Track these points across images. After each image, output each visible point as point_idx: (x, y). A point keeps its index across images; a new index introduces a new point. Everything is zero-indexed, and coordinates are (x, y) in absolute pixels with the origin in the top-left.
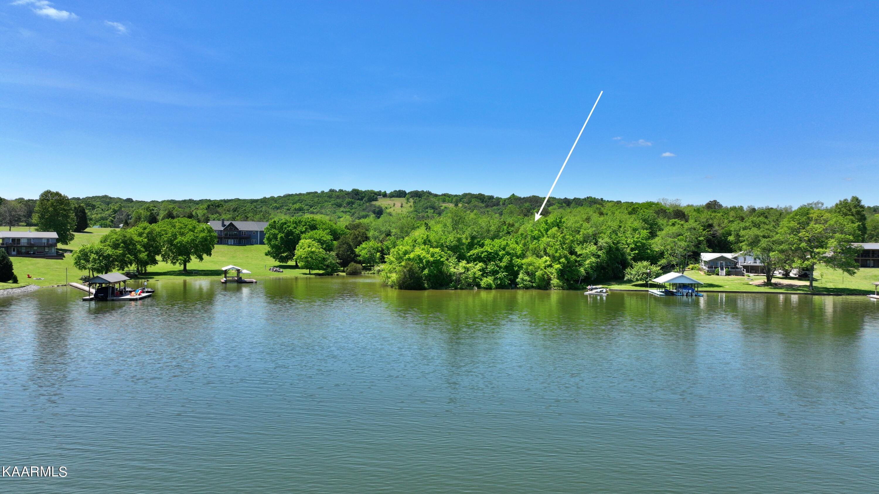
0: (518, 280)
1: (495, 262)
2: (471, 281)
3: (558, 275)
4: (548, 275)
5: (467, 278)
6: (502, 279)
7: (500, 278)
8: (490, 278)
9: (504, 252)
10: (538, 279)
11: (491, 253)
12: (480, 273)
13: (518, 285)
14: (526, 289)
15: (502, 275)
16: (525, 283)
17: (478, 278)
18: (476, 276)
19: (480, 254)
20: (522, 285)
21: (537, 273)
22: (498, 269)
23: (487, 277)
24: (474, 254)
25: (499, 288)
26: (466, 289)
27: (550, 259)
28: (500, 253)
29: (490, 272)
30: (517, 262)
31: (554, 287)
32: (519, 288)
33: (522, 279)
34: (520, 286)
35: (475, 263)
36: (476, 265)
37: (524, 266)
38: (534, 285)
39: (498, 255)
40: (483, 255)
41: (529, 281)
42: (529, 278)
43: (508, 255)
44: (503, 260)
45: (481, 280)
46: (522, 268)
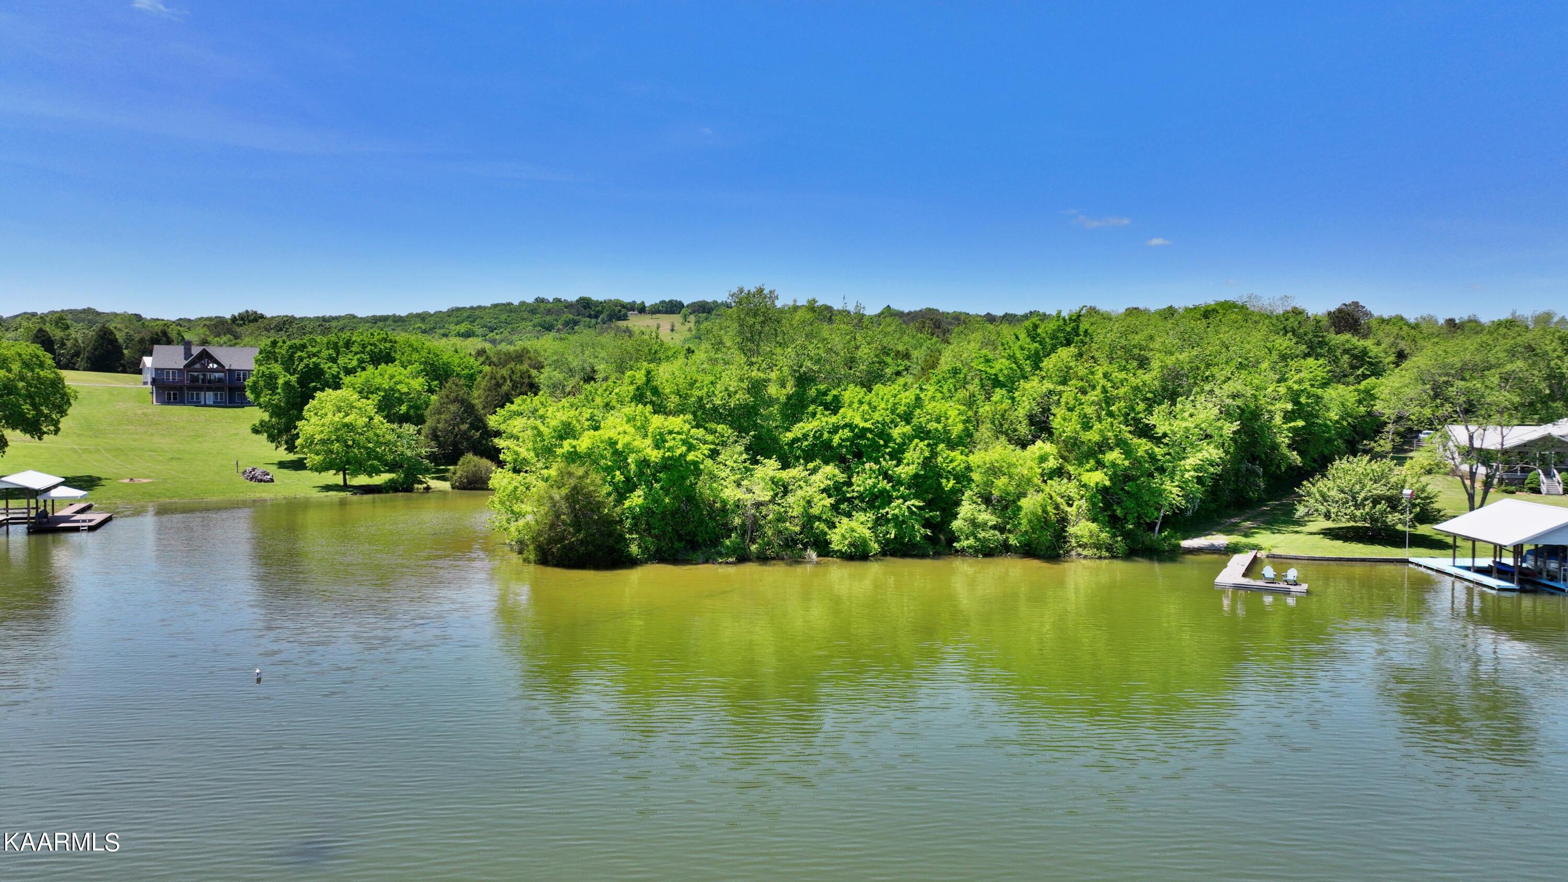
0: (956, 524)
1: (877, 462)
2: (797, 529)
3: (1094, 505)
4: (1057, 507)
5: (781, 519)
6: (903, 522)
7: (896, 517)
8: (860, 516)
9: (908, 429)
10: (1030, 521)
11: (865, 430)
12: (829, 501)
13: (957, 539)
14: (985, 555)
15: (904, 507)
16: (982, 535)
17: (819, 519)
18: (815, 511)
19: (826, 436)
20: (971, 541)
21: (1023, 502)
22: (888, 487)
23: (849, 515)
24: (805, 436)
25: (894, 554)
26: (778, 558)
27: (1055, 451)
28: (896, 433)
29: (861, 497)
30: (951, 461)
31: (1084, 546)
32: (962, 552)
33: (973, 522)
34: (965, 543)
35: (811, 466)
36: (814, 471)
37: (976, 476)
38: (1013, 541)
39: (888, 439)
40: (836, 440)
41: (994, 527)
42: (993, 518)
43: (922, 440)
44: (906, 455)
45: (832, 526)
46: (970, 480)
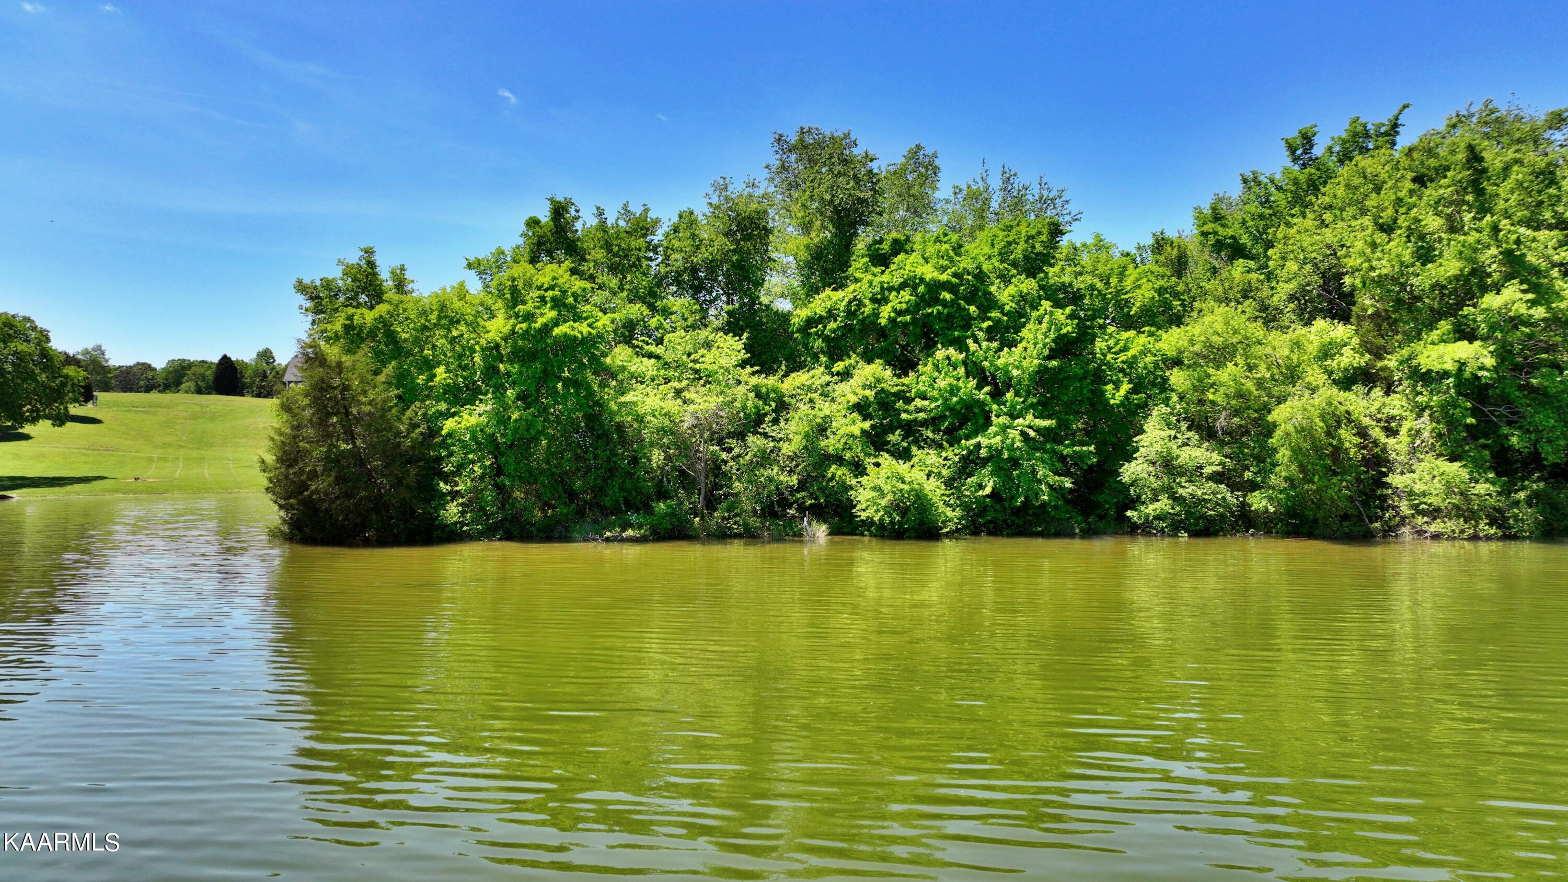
0: (1130, 471)
1: (961, 345)
2: (794, 480)
3: (1452, 424)
4: (1362, 433)
5: (765, 459)
6: (1015, 462)
7: (995, 455)
8: (932, 457)
9: (1028, 285)
10: (1296, 451)
11: (935, 287)
12: (861, 426)
13: (1134, 503)
14: (1195, 534)
15: (1014, 434)
16: (1187, 490)
17: (839, 460)
18: (831, 444)
19: (868, 309)
20: (1164, 504)
21: (1278, 414)
22: (982, 395)
23: (903, 455)
24: (831, 314)
25: (996, 530)
26: (750, 535)
27: (1355, 341)
28: (1005, 295)
29: (933, 422)
30: (1125, 349)
31: (1434, 513)
32: (1144, 529)
33: (1168, 465)
34: (1151, 509)
35: (839, 366)
36: (846, 375)
37: (1178, 378)
38: (1258, 501)
39: (988, 303)
40: (886, 312)
41: (1217, 478)
42: (1216, 457)
43: (1058, 304)
44: (1025, 333)
45: (858, 469)
46: (1164, 386)
